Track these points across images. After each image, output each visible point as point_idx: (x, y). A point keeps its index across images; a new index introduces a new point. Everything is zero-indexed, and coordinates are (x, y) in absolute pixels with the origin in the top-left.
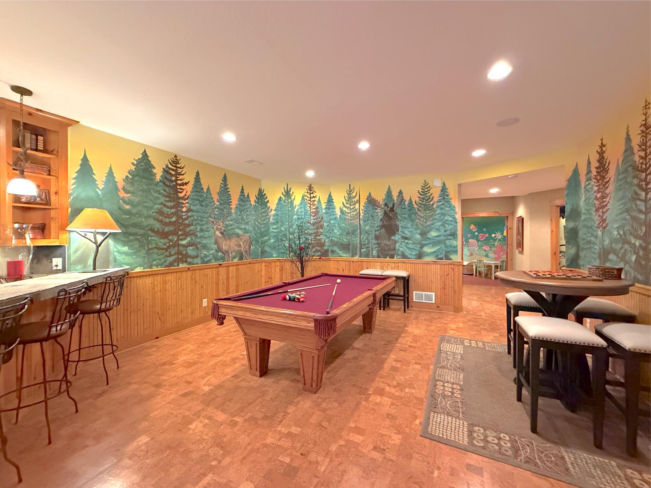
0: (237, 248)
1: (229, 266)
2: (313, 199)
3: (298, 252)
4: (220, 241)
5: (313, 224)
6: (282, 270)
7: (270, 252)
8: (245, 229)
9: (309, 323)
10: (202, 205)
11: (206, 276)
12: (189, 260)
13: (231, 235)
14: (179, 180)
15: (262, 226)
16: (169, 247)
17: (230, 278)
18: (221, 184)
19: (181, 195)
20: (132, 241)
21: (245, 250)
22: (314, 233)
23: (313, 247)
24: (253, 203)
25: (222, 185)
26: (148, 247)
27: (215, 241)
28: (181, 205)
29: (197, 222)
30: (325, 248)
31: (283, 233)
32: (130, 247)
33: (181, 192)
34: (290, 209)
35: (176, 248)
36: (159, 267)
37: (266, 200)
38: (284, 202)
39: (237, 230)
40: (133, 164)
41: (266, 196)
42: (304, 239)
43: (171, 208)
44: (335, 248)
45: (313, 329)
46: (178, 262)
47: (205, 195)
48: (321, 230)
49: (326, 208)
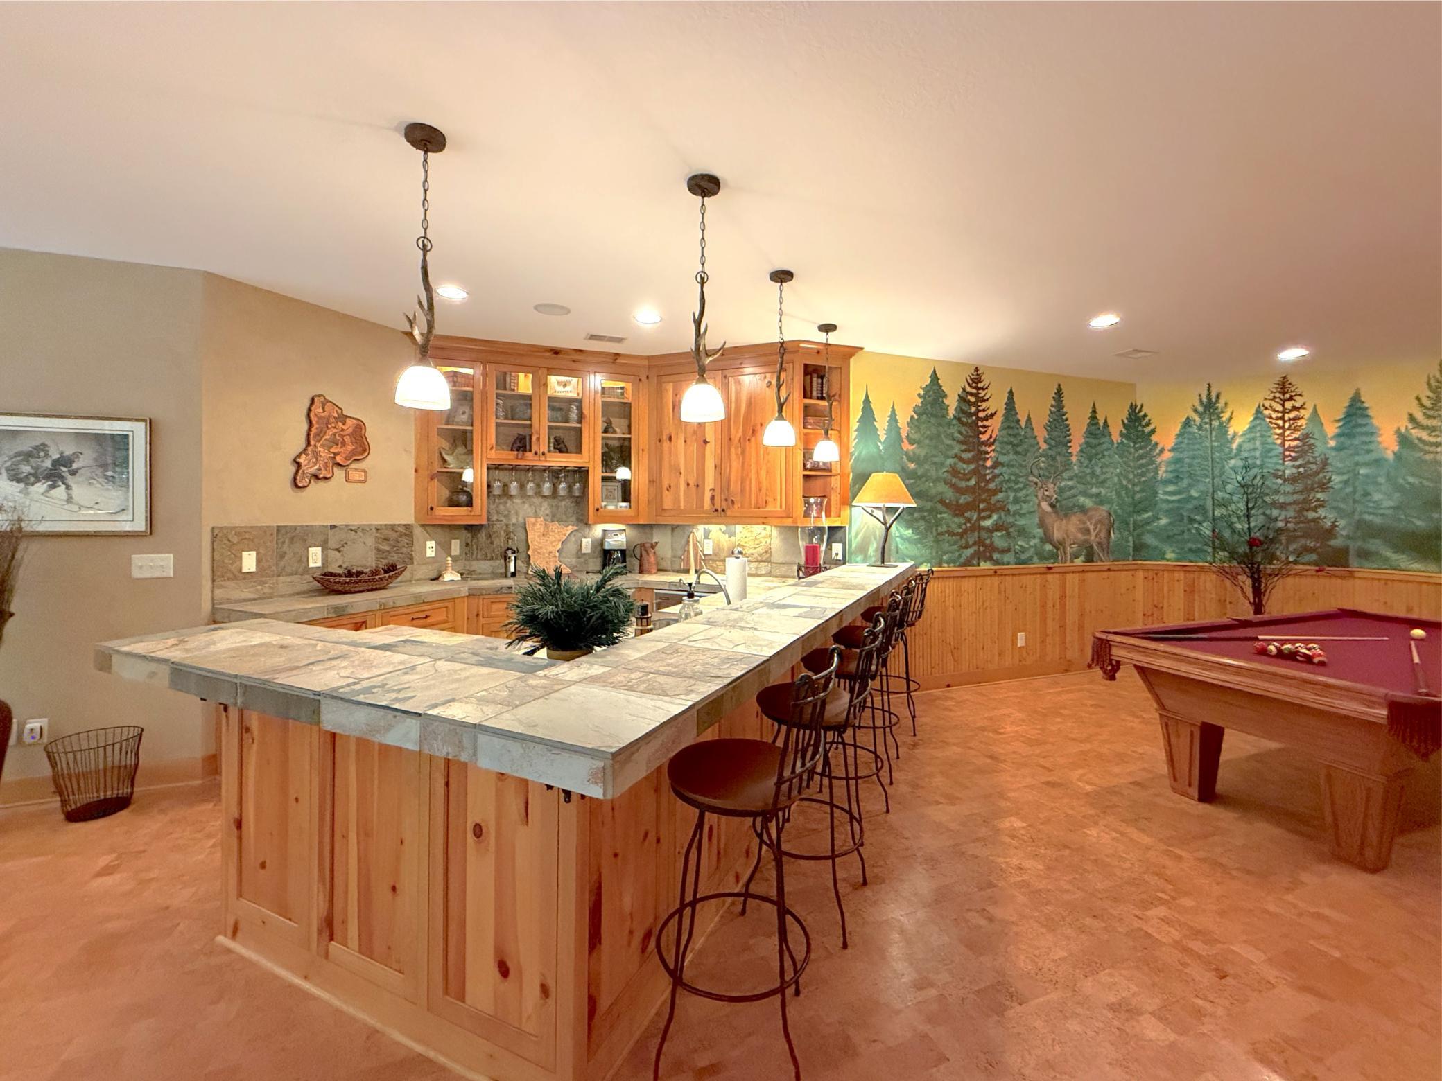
0: (1080, 536)
1: (1065, 573)
2: (1293, 414)
3: (1244, 549)
4: (1048, 521)
5: (1293, 479)
6: (1190, 591)
7: (1156, 548)
8: (1098, 495)
9: (1369, 707)
10: (1017, 453)
11: (1024, 587)
12: (996, 556)
13: (1071, 508)
14: (980, 411)
15: (1137, 489)
16: (965, 532)
17: (1067, 598)
18: (1052, 406)
19: (984, 438)
20: (917, 520)
21: (1097, 540)
22: (1294, 503)
23: (1294, 539)
24: (1116, 438)
25: (1053, 409)
26: (937, 530)
27: (1040, 521)
28: (983, 456)
29: (1010, 485)
30: (1337, 543)
31: (1194, 503)
32: (915, 530)
33: (984, 433)
34: (1216, 444)
35: (976, 534)
36: (951, 565)
37: (1147, 430)
38: (1200, 428)
39: (1082, 499)
40: (919, 395)
41: (1147, 419)
42: (1261, 519)
43: (968, 462)
44: (1375, 545)
45: (1384, 722)
46: (979, 559)
47: (1023, 433)
48: (1319, 496)
49: (1339, 435)
